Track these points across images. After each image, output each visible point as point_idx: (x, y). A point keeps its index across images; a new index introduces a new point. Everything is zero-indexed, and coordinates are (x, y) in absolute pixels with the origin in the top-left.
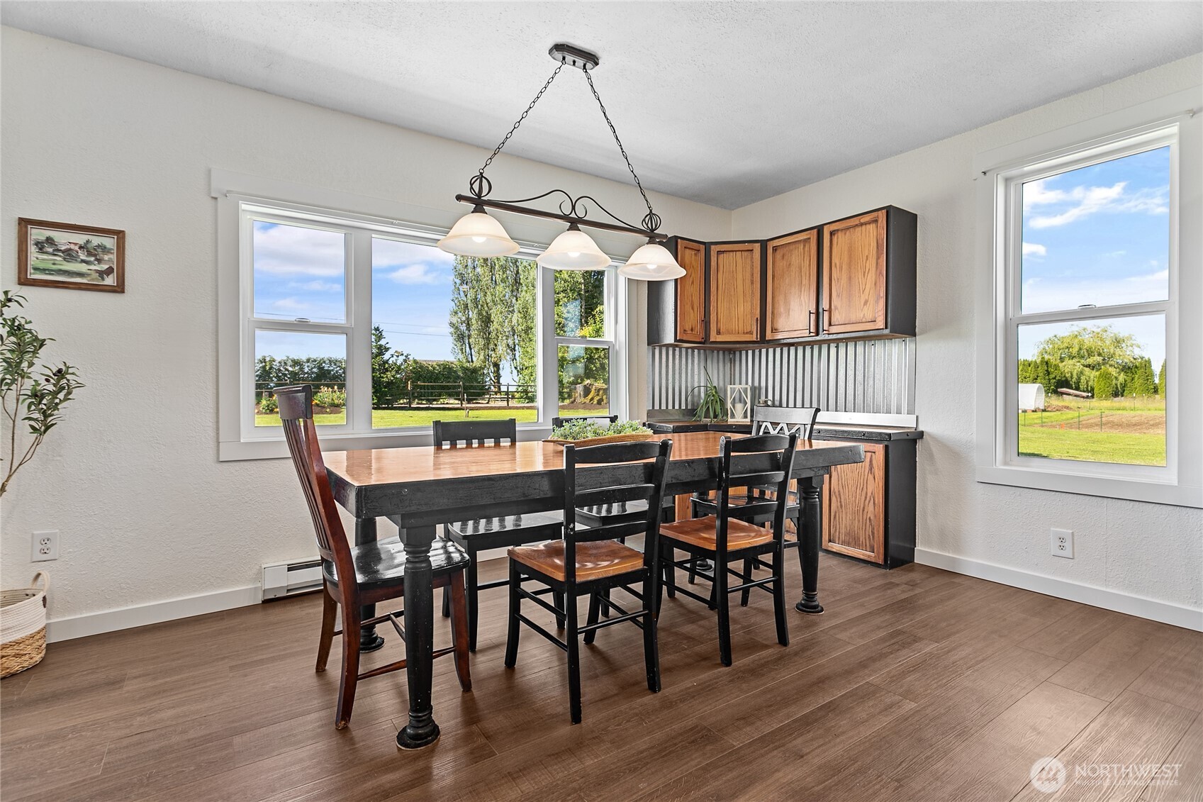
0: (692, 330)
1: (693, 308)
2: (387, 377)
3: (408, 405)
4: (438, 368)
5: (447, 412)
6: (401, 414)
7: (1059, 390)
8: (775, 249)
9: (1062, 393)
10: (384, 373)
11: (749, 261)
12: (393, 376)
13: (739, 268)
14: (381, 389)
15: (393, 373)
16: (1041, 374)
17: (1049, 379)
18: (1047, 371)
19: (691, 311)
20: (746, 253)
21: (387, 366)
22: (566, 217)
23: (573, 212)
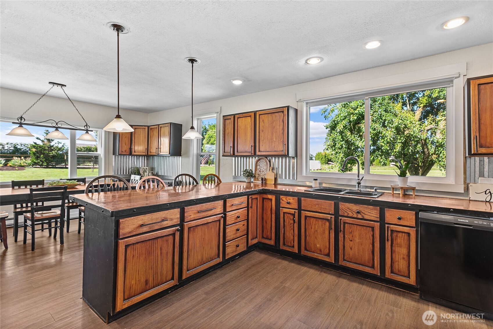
0: (125, 151)
1: (126, 145)
2: (52, 153)
3: (65, 166)
4: (83, 149)
5: (86, 170)
6: (59, 171)
7: (329, 163)
8: (151, 129)
9: (329, 164)
10: (51, 151)
11: (144, 132)
12: (56, 153)
13: (141, 133)
14: (49, 158)
15: (56, 151)
16: (323, 157)
17: (326, 159)
18: (325, 156)
19: (125, 146)
20: (143, 129)
21: (52, 148)
22: (54, 127)
23: (57, 126)
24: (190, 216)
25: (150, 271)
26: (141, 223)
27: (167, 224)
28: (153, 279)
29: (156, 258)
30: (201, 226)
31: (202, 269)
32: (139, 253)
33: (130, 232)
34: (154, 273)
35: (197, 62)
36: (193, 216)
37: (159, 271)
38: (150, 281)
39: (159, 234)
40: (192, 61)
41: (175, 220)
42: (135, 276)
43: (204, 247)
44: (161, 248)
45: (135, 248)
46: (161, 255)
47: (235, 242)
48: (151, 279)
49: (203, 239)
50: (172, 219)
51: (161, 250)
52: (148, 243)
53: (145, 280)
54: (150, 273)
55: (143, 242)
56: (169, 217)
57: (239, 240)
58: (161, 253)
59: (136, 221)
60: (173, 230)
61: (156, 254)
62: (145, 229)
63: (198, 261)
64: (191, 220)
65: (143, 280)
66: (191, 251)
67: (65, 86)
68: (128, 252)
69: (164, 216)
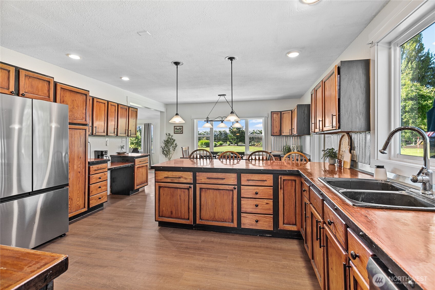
0: (276, 132)
1: (276, 127)
13: (287, 117)
20: (288, 113)
22: (221, 121)
23: (222, 120)
24: (201, 180)
25: (174, 207)
26: (166, 176)
27: (183, 181)
28: (176, 212)
29: (177, 200)
30: (212, 190)
31: (213, 224)
32: (166, 194)
33: (161, 180)
34: (176, 209)
35: (235, 59)
36: (203, 181)
37: (179, 210)
38: (174, 213)
39: (177, 185)
40: (231, 59)
41: (189, 180)
42: (165, 205)
43: (216, 208)
44: (180, 195)
45: (164, 190)
46: (180, 200)
47: (254, 216)
48: (174, 212)
49: (214, 201)
50: (186, 179)
51: (180, 197)
52: (172, 189)
53: (170, 211)
54: (173, 208)
55: (169, 188)
56: (184, 176)
57: (261, 216)
58: (180, 199)
59: (163, 174)
60: (188, 186)
61: (177, 198)
62: (169, 180)
63: (210, 216)
64: (202, 183)
65: (169, 210)
66: (204, 206)
67: (225, 95)
68: (161, 191)
69: (180, 175)
